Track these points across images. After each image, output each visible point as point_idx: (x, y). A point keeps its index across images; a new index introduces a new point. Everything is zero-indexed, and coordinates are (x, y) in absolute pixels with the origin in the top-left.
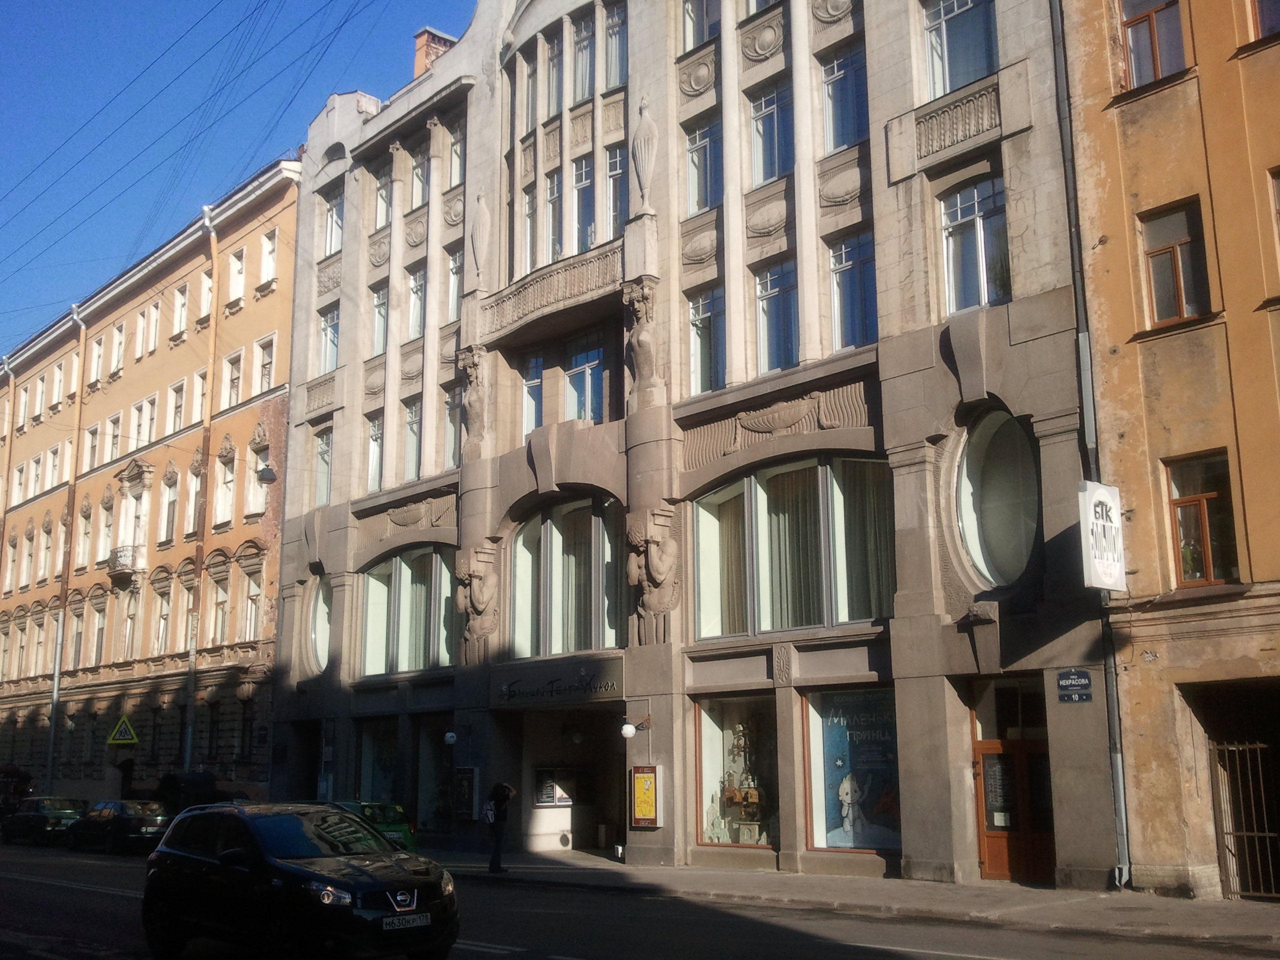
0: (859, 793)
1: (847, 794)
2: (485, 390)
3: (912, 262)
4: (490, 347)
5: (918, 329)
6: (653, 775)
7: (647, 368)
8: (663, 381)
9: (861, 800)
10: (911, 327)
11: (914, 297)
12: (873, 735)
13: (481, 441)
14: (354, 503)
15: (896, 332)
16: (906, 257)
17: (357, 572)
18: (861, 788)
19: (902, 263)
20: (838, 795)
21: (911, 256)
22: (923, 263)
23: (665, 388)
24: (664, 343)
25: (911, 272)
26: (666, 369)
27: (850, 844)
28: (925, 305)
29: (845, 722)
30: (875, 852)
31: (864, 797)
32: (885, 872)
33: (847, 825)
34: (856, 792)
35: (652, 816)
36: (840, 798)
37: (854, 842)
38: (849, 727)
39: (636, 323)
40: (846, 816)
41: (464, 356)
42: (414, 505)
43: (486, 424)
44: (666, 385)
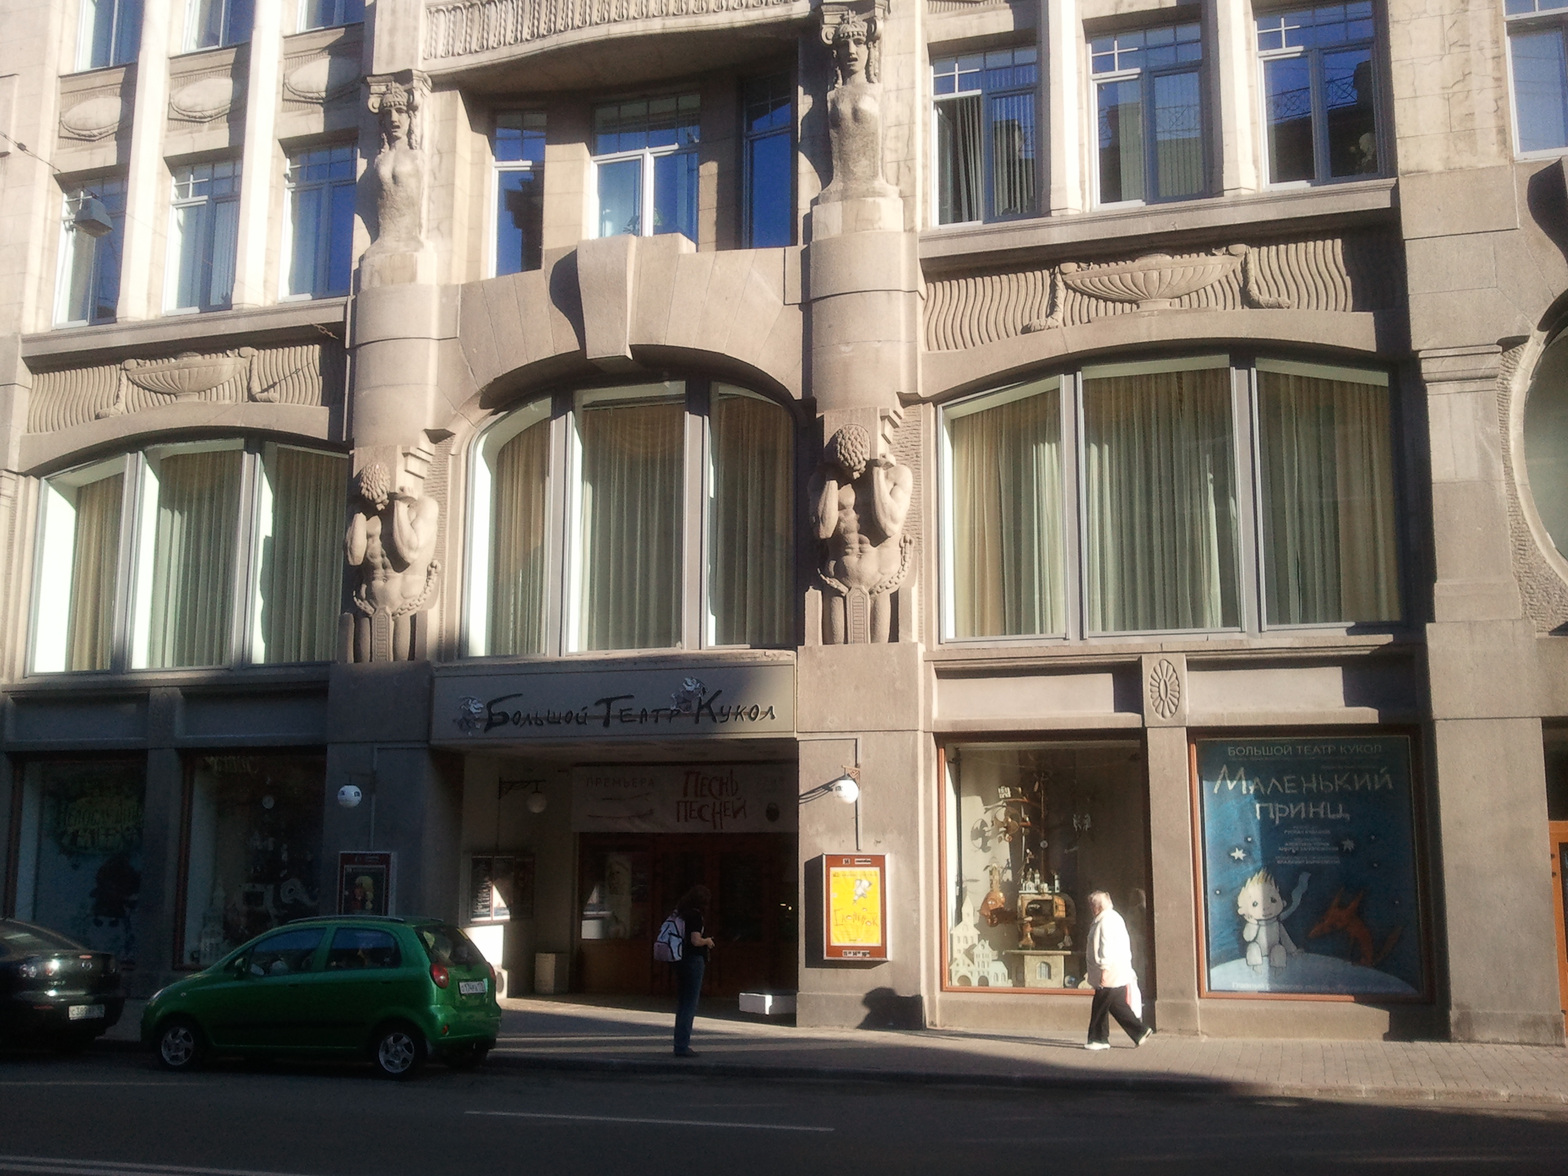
0: (1280, 904)
1: (1254, 905)
2: (425, 155)
3: (1467, 60)
4: (440, 83)
5: (1481, 166)
6: (877, 870)
7: (864, 162)
8: (896, 189)
9: (1284, 916)
10: (1465, 160)
11: (1472, 114)
12: (1312, 810)
13: (416, 250)
14: (28, 340)
15: (1435, 164)
16: (1456, 50)
17: (25, 475)
18: (1286, 895)
19: (1446, 59)
20: (1235, 906)
21: (1465, 49)
22: (1490, 65)
23: (901, 202)
24: (899, 125)
25: (1465, 75)
26: (903, 170)
27: (1263, 985)
28: (1494, 130)
29: (1252, 789)
30: (1352, 998)
31: (1292, 909)
32: (1387, 1030)
33: (1256, 954)
34: (1273, 901)
35: (876, 942)
36: (1240, 912)
37: (1271, 981)
38: (1259, 796)
39: (840, 81)
40: (1254, 940)
41: (383, 89)
42: (199, 358)
43: (424, 222)
44: (902, 195)
